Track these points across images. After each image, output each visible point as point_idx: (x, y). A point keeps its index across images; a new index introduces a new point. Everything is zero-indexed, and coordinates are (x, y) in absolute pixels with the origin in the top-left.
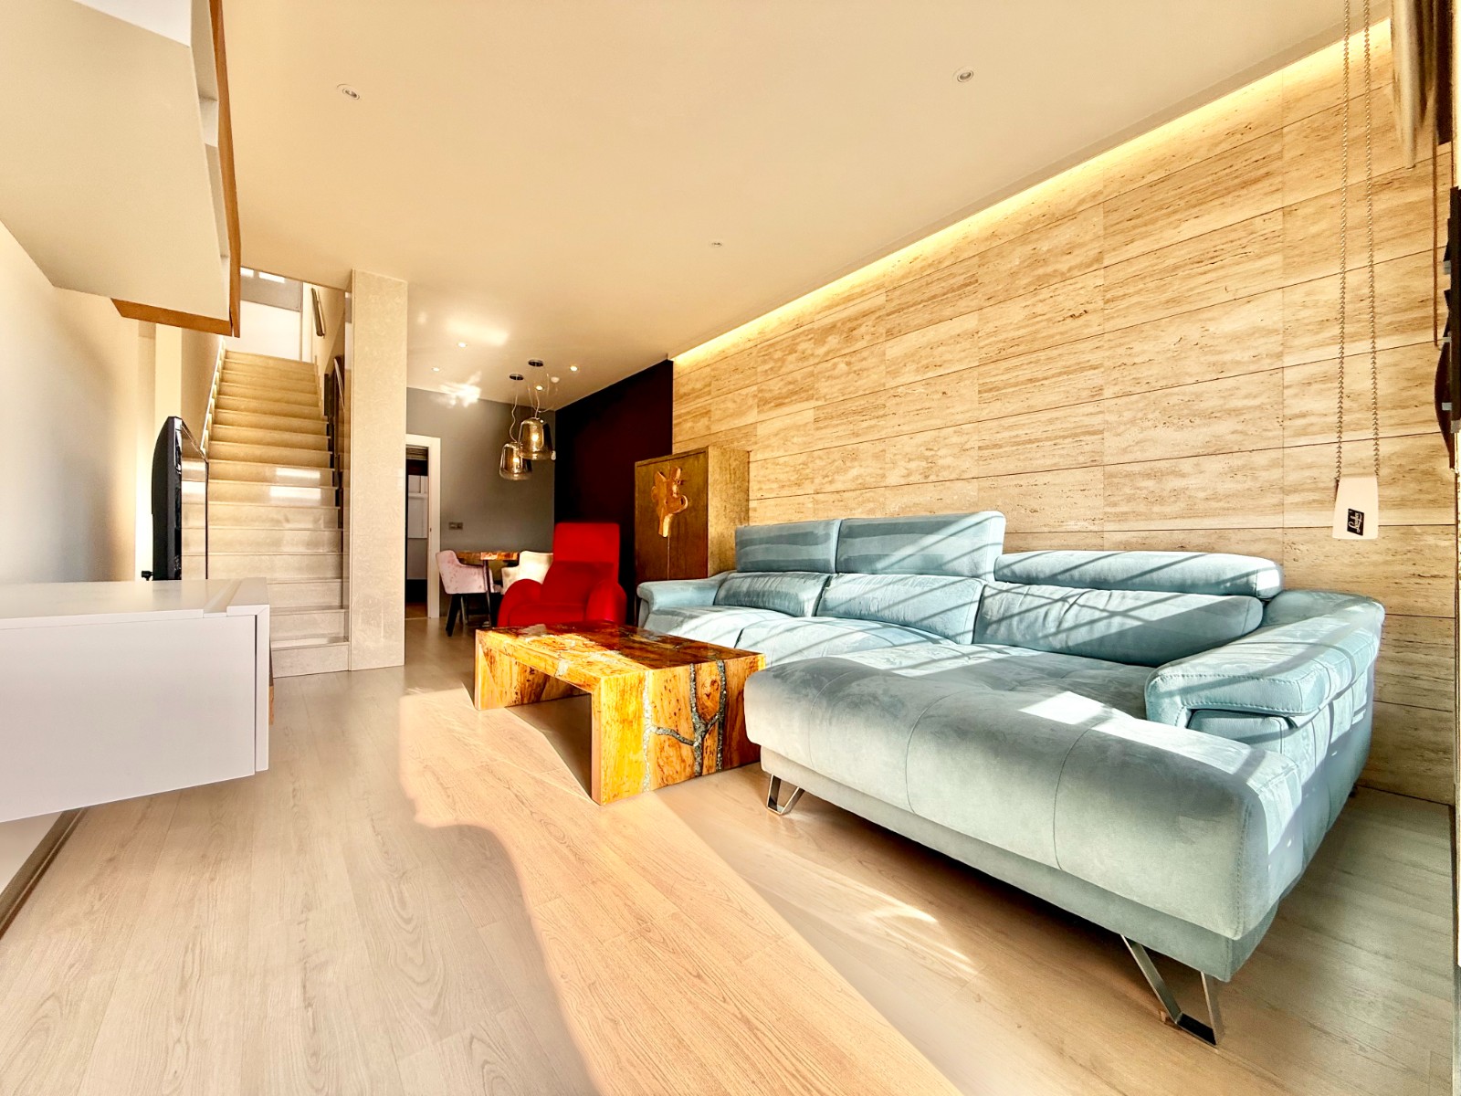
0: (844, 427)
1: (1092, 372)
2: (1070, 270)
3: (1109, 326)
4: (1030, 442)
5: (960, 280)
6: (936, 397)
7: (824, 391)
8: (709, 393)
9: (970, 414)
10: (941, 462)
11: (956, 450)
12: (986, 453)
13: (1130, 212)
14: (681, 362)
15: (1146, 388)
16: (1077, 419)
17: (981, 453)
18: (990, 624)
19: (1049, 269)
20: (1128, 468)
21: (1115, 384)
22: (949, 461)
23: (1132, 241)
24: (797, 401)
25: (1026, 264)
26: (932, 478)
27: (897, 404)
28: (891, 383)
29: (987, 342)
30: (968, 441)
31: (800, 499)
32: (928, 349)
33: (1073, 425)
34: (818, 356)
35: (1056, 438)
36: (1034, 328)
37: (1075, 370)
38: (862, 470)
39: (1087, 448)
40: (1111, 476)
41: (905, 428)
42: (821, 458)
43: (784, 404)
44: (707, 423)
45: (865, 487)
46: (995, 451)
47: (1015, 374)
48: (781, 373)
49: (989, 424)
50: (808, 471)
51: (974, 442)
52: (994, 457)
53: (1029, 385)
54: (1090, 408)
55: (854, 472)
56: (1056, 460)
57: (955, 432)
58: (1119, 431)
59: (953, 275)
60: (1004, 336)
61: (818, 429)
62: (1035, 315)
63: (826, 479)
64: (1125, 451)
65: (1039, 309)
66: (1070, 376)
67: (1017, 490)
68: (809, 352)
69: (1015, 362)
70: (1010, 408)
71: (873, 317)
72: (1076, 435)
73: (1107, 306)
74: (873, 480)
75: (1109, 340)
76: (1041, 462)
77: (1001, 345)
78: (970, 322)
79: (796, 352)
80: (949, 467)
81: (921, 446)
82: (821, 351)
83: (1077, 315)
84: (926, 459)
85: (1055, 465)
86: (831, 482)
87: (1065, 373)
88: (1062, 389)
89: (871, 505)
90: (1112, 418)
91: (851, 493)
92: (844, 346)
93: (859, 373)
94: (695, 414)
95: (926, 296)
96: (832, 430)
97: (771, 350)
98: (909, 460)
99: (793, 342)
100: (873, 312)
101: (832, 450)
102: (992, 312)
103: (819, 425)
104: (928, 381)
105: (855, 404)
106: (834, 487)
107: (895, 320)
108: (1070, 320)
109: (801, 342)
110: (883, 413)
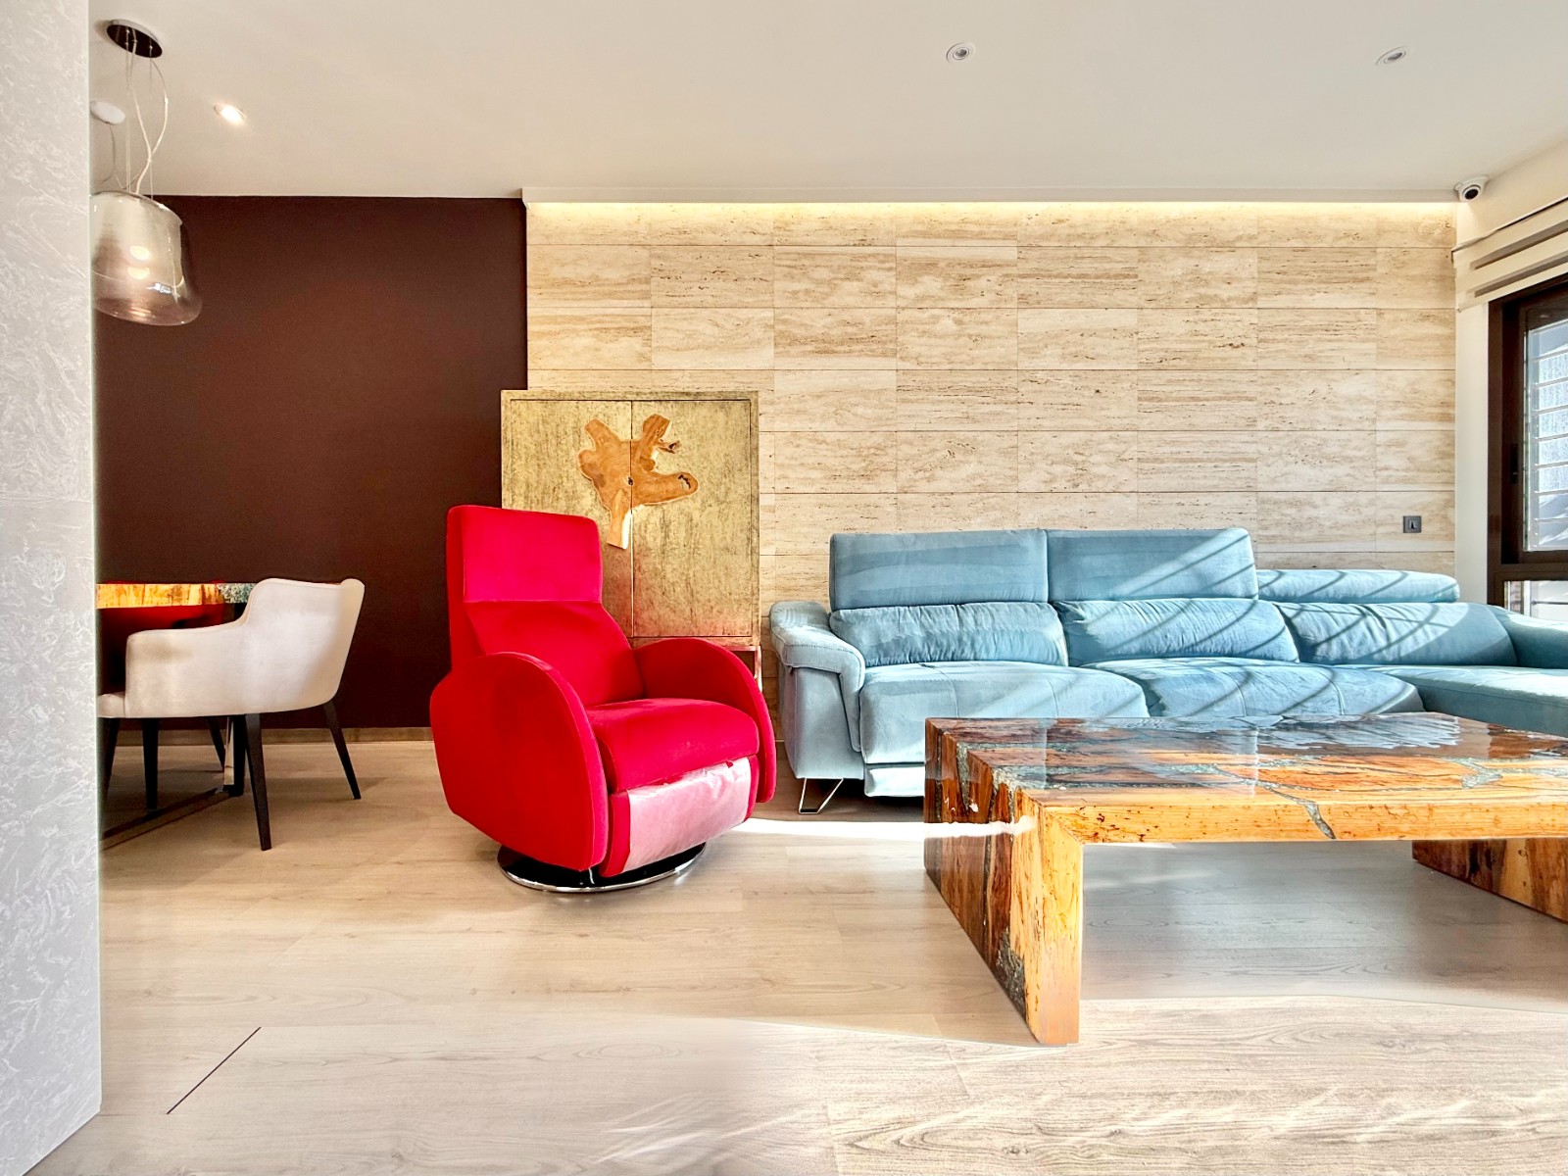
0: (952, 406)
1: (1247, 403)
2: (1229, 299)
3: (1262, 364)
4: (1192, 460)
5: (1118, 268)
6: (1087, 393)
7: (914, 350)
8: (646, 296)
9: (1126, 421)
10: (1095, 470)
11: (1113, 459)
12: (1146, 466)
13: (1278, 267)
15: (1288, 427)
16: (1234, 445)
17: (1140, 465)
18: (1317, 644)
19: (1211, 292)
20: (1277, 496)
21: (1266, 419)
22: (1103, 470)
23: (1279, 293)
24: (873, 354)
25: (1188, 278)
26: (1083, 487)
27: (1035, 392)
28: (1025, 363)
29: (1147, 346)
30: (1126, 450)
31: (873, 499)
32: (1078, 335)
33: (1230, 451)
34: (904, 298)
35: (1216, 460)
36: (1196, 346)
37: (1233, 398)
38: (981, 469)
39: (1244, 474)
40: (1263, 502)
41: (1046, 423)
42: (911, 443)
43: (834, 352)
44: (638, 347)
45: (985, 490)
46: (1156, 465)
47: (1177, 388)
48: (826, 303)
49: (1151, 436)
50: (885, 459)
51: (1133, 451)
52: (1159, 471)
53: (1192, 403)
54: (1245, 437)
55: (970, 469)
56: (1215, 482)
57: (1111, 438)
58: (1269, 462)
59: (1111, 260)
60: (1166, 345)
61: (904, 401)
62: (1196, 333)
63: (921, 474)
64: (1274, 480)
65: (1201, 327)
66: (1229, 403)
67: (1179, 508)
68: (887, 287)
69: (1177, 375)
70: (1172, 423)
71: (1000, 272)
72: (1234, 460)
73: (1260, 345)
74: (999, 482)
75: (1262, 377)
76: (1202, 482)
77: (1162, 354)
78: (1128, 319)
79: (858, 280)
80: (1104, 476)
81: (1068, 447)
82: (909, 292)
83: (1235, 345)
84: (1076, 464)
85: (1215, 486)
86: (928, 479)
87: (1225, 399)
88: (1221, 413)
89: (998, 514)
90: (1264, 449)
91: (964, 497)
92: (951, 296)
93: (976, 339)
94: (598, 326)
95: (1074, 272)
96: (929, 407)
97: (806, 262)
98: (1053, 463)
99: (854, 264)
100: (999, 266)
101: (930, 434)
102: (1154, 316)
103: (907, 396)
104: (1077, 373)
105: (969, 379)
106: (934, 486)
107: (1030, 286)
108: (1229, 348)
109: (870, 268)
110: (1013, 398)
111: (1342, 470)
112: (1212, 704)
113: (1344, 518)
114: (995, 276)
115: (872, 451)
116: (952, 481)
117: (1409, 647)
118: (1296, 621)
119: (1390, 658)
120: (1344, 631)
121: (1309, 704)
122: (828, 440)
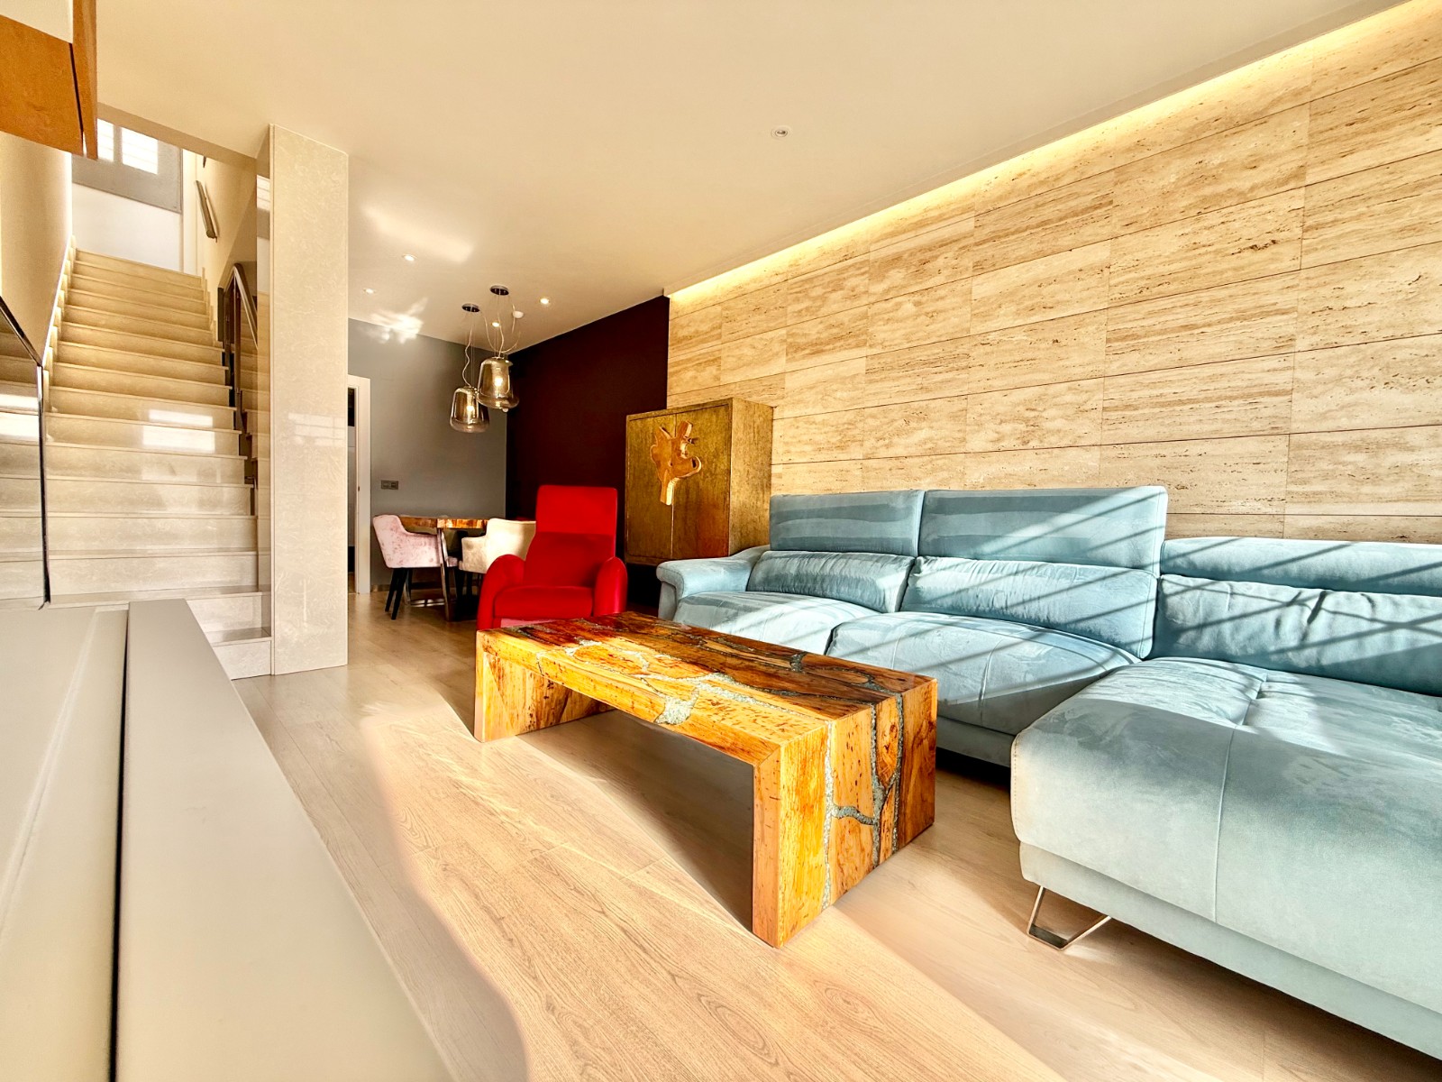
0: (909, 380)
1: (1279, 317)
2: (1252, 189)
3: (1309, 260)
4: (1181, 402)
5: (1087, 201)
6: (1043, 346)
7: (880, 336)
8: (719, 337)
9: (1090, 368)
10: (1047, 425)
11: (1070, 411)
12: (1114, 415)
13: (1354, 114)
14: (679, 300)
15: (1361, 338)
16: (1253, 376)
17: (1106, 415)
18: (1183, 630)
19: (1221, 188)
20: (1327, 438)
21: (1315, 333)
22: (1059, 424)
23: (1351, 152)
24: (850, 347)
25: (1186, 181)
26: (1033, 443)
27: (987, 354)
28: (979, 328)
29: (1121, 279)
30: (1089, 399)
31: (845, 465)
32: (1035, 287)
33: (1245, 384)
34: (875, 294)
35: (1220, 398)
36: (1194, 262)
37: (1253, 316)
38: (930, 433)
39: (1267, 412)
40: (1300, 447)
41: (997, 383)
42: (873, 416)
43: (822, 351)
44: (715, 372)
45: (935, 453)
46: (1127, 413)
47: (1162, 319)
48: (820, 313)
49: (1122, 380)
50: (857, 431)
51: (1097, 400)
52: (1131, 420)
53: (1184, 333)
54: (1273, 363)
55: (923, 434)
56: (1217, 426)
57: (1070, 389)
58: (1315, 392)
59: (1077, 195)
60: (1148, 272)
61: (871, 382)
62: (1196, 246)
63: (881, 442)
64: (1323, 416)
65: (1203, 238)
66: (1245, 323)
67: (1159, 461)
68: (862, 289)
69: (1163, 303)
70: (1152, 361)
71: (956, 247)
72: (1250, 396)
73: (1307, 235)
74: (948, 444)
75: (1308, 278)
76: (1197, 427)
77: (1142, 283)
78: (1100, 254)
79: (842, 289)
80: (1059, 431)
81: (1019, 405)
82: (879, 288)
83: (1261, 245)
84: (1026, 421)
85: (1216, 431)
86: (887, 446)
87: (1238, 319)
88: (1232, 338)
89: (945, 474)
90: (1305, 375)
91: (916, 460)
92: (912, 282)
93: (931, 315)
94: (697, 362)
95: (1033, 222)
96: (892, 384)
97: (807, 286)
98: (1002, 422)
99: (839, 277)
100: (954, 241)
101: (891, 407)
102: (1130, 242)
103: (874, 377)
104: (1033, 326)
105: (925, 353)
106: (891, 453)
107: (987, 251)
108: (1247, 254)
109: (849, 277)
110: (964, 364)
114: (952, 251)
115: (846, 426)
116: (907, 447)
122: (817, 421)
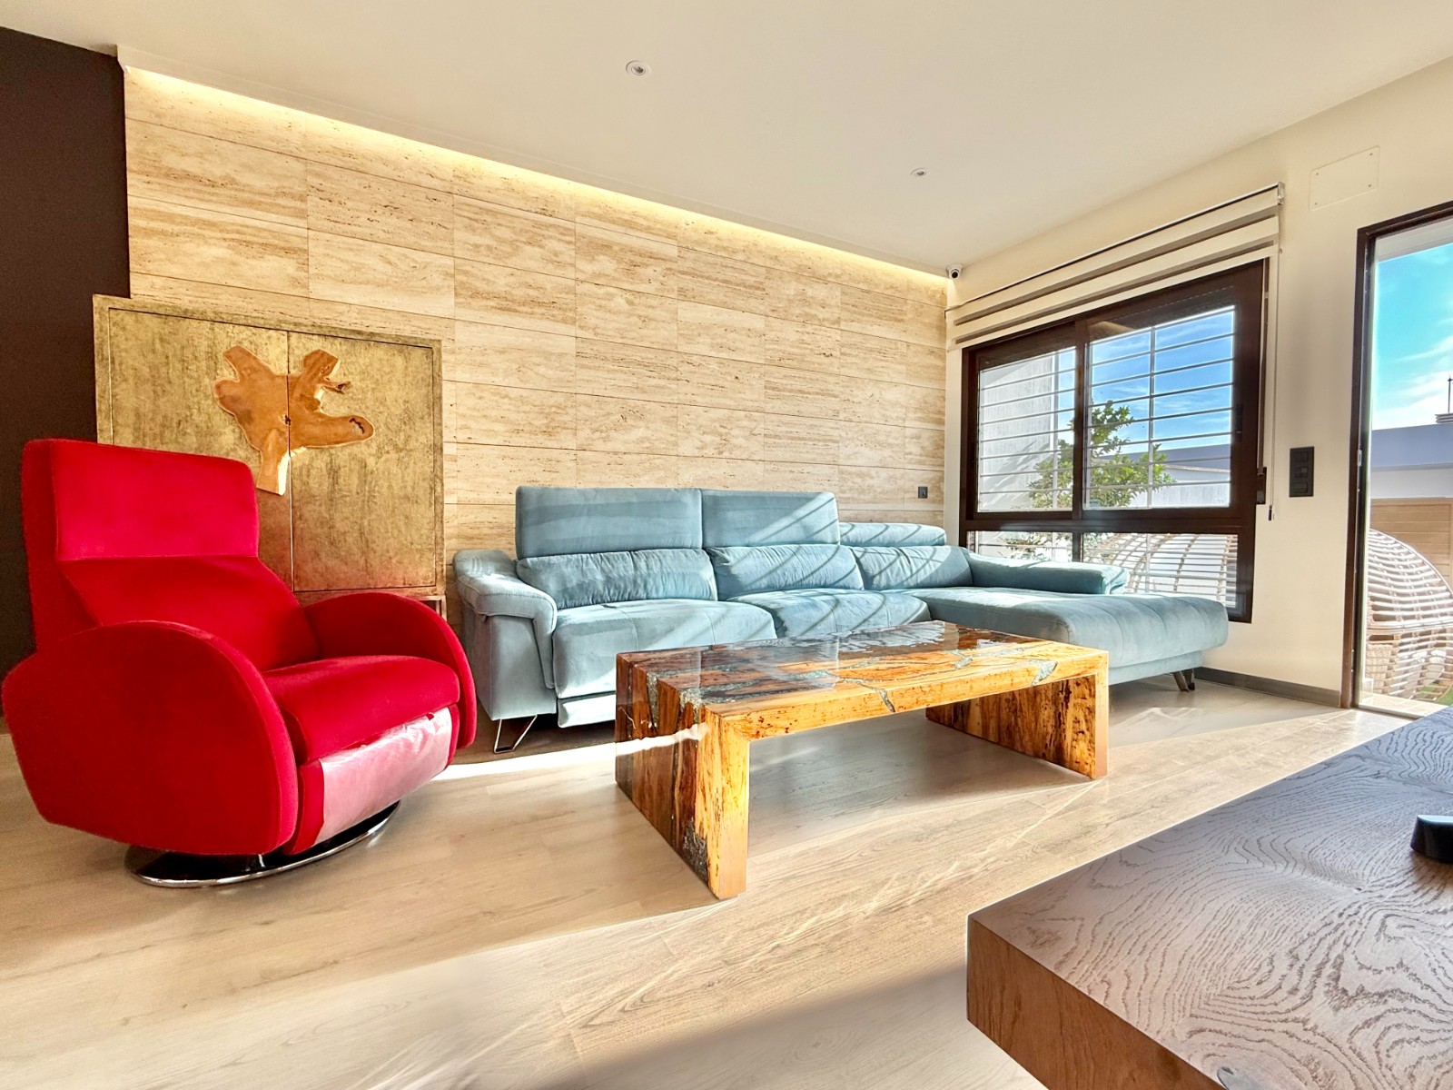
0: (624, 376)
1: (834, 399)
2: (823, 320)
3: (845, 371)
4: (800, 439)
5: (751, 280)
6: (729, 378)
7: (591, 321)
9: (757, 404)
10: (734, 441)
11: (748, 434)
12: (770, 441)
13: (852, 301)
15: (857, 420)
16: (826, 429)
17: (767, 440)
19: (812, 312)
20: (850, 469)
21: (845, 412)
22: (740, 441)
23: (852, 321)
24: (554, 319)
25: (799, 298)
27: (691, 372)
28: (684, 347)
29: (772, 347)
30: (756, 427)
31: (555, 454)
32: (723, 330)
33: (823, 433)
34: (583, 272)
35: (815, 440)
36: (802, 351)
37: (825, 394)
39: (831, 451)
40: (842, 473)
41: (699, 400)
42: (588, 406)
43: (516, 311)
44: (292, 271)
45: (652, 452)
46: (777, 441)
47: (790, 382)
48: (509, 262)
49: (774, 417)
50: (567, 418)
51: (761, 428)
52: (776, 445)
53: (799, 395)
54: (832, 424)
56: (814, 456)
57: (746, 416)
58: (846, 443)
59: (746, 272)
60: (782, 348)
61: (583, 367)
62: (803, 342)
63: (598, 434)
64: (849, 457)
65: (806, 337)
66: (822, 397)
67: (791, 475)
68: (566, 258)
69: (790, 372)
70: (787, 408)
71: (664, 265)
72: (825, 441)
73: (841, 357)
75: (842, 381)
77: (781, 354)
78: (758, 323)
79: (540, 246)
80: (740, 447)
81: (715, 421)
82: (588, 268)
83: (827, 355)
84: (721, 435)
85: (814, 459)
86: (605, 440)
87: (820, 394)
88: (818, 405)
90: (843, 434)
91: (635, 457)
92: (624, 278)
93: (645, 320)
95: (721, 277)
96: (606, 375)
97: (489, 219)
98: (704, 433)
99: (536, 230)
100: (663, 260)
101: (606, 399)
102: (775, 323)
103: (585, 362)
104: (722, 361)
105: (639, 354)
106: (610, 446)
107: (687, 282)
108: (823, 356)
109: (551, 237)
110: (674, 376)
111: (887, 452)
112: (816, 625)
113: (887, 487)
114: (660, 268)
115: (554, 409)
116: (626, 442)
117: (922, 577)
118: (862, 560)
119: (912, 584)
120: (888, 566)
121: (871, 620)
122: (512, 395)
